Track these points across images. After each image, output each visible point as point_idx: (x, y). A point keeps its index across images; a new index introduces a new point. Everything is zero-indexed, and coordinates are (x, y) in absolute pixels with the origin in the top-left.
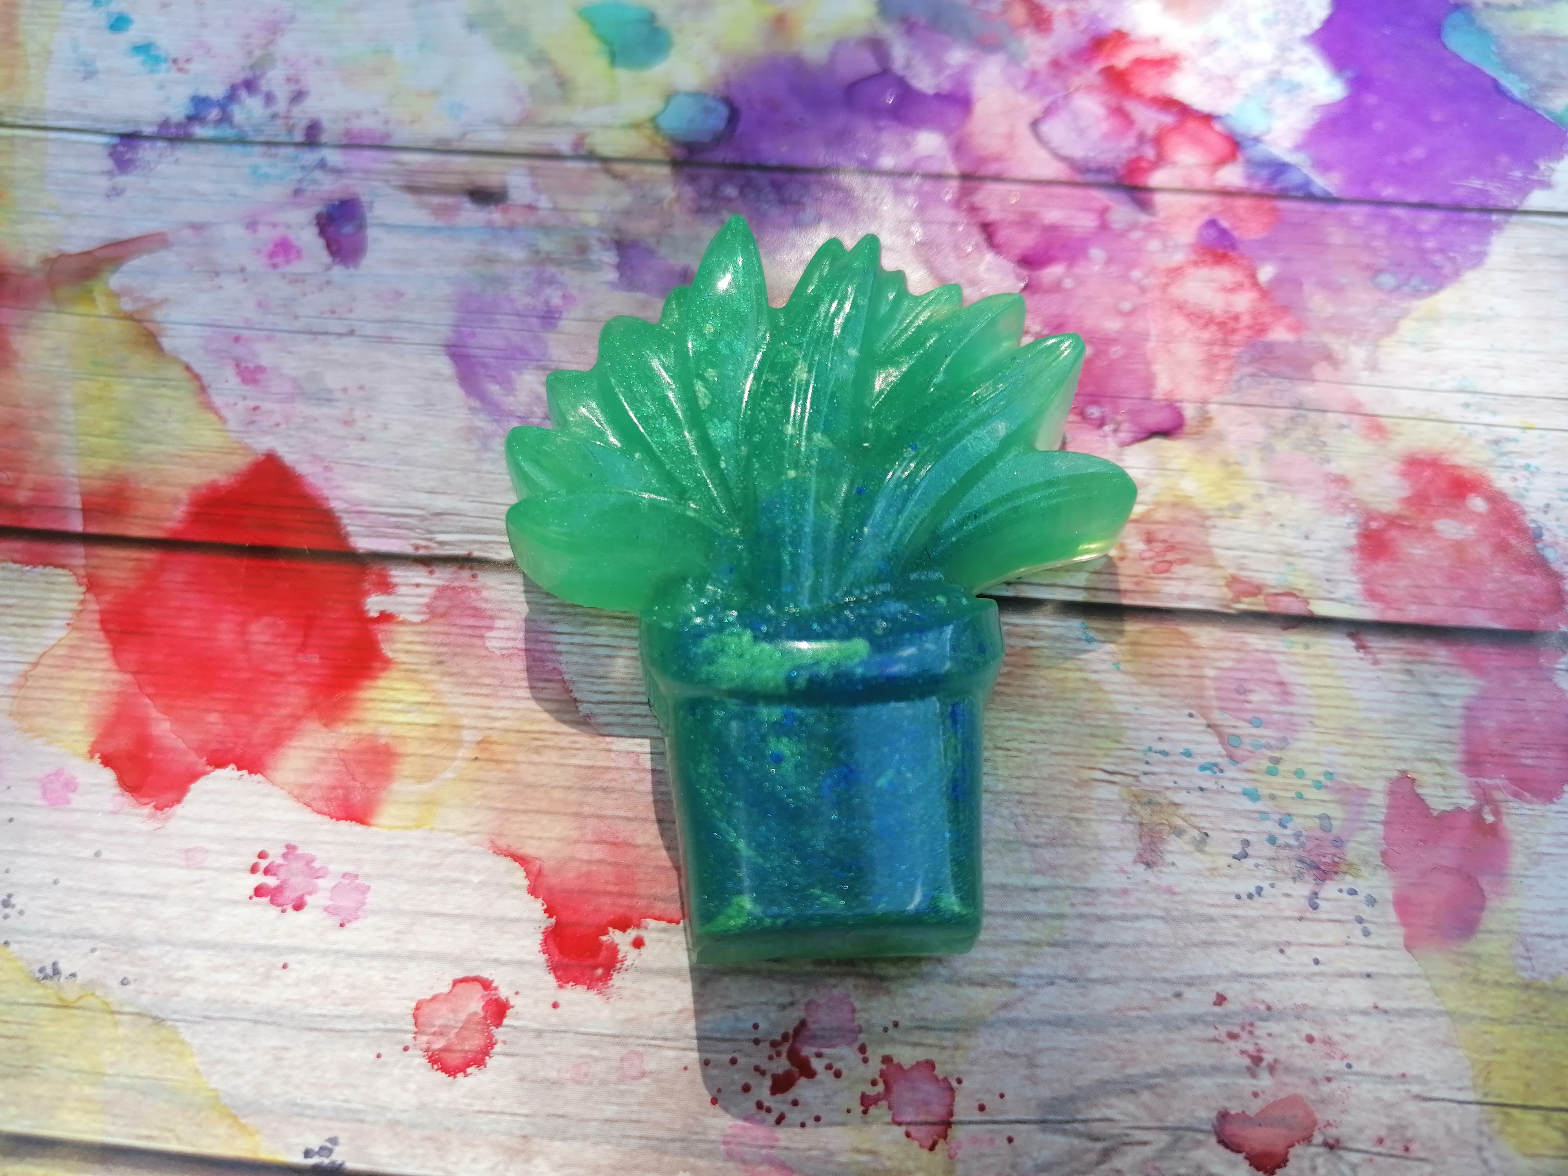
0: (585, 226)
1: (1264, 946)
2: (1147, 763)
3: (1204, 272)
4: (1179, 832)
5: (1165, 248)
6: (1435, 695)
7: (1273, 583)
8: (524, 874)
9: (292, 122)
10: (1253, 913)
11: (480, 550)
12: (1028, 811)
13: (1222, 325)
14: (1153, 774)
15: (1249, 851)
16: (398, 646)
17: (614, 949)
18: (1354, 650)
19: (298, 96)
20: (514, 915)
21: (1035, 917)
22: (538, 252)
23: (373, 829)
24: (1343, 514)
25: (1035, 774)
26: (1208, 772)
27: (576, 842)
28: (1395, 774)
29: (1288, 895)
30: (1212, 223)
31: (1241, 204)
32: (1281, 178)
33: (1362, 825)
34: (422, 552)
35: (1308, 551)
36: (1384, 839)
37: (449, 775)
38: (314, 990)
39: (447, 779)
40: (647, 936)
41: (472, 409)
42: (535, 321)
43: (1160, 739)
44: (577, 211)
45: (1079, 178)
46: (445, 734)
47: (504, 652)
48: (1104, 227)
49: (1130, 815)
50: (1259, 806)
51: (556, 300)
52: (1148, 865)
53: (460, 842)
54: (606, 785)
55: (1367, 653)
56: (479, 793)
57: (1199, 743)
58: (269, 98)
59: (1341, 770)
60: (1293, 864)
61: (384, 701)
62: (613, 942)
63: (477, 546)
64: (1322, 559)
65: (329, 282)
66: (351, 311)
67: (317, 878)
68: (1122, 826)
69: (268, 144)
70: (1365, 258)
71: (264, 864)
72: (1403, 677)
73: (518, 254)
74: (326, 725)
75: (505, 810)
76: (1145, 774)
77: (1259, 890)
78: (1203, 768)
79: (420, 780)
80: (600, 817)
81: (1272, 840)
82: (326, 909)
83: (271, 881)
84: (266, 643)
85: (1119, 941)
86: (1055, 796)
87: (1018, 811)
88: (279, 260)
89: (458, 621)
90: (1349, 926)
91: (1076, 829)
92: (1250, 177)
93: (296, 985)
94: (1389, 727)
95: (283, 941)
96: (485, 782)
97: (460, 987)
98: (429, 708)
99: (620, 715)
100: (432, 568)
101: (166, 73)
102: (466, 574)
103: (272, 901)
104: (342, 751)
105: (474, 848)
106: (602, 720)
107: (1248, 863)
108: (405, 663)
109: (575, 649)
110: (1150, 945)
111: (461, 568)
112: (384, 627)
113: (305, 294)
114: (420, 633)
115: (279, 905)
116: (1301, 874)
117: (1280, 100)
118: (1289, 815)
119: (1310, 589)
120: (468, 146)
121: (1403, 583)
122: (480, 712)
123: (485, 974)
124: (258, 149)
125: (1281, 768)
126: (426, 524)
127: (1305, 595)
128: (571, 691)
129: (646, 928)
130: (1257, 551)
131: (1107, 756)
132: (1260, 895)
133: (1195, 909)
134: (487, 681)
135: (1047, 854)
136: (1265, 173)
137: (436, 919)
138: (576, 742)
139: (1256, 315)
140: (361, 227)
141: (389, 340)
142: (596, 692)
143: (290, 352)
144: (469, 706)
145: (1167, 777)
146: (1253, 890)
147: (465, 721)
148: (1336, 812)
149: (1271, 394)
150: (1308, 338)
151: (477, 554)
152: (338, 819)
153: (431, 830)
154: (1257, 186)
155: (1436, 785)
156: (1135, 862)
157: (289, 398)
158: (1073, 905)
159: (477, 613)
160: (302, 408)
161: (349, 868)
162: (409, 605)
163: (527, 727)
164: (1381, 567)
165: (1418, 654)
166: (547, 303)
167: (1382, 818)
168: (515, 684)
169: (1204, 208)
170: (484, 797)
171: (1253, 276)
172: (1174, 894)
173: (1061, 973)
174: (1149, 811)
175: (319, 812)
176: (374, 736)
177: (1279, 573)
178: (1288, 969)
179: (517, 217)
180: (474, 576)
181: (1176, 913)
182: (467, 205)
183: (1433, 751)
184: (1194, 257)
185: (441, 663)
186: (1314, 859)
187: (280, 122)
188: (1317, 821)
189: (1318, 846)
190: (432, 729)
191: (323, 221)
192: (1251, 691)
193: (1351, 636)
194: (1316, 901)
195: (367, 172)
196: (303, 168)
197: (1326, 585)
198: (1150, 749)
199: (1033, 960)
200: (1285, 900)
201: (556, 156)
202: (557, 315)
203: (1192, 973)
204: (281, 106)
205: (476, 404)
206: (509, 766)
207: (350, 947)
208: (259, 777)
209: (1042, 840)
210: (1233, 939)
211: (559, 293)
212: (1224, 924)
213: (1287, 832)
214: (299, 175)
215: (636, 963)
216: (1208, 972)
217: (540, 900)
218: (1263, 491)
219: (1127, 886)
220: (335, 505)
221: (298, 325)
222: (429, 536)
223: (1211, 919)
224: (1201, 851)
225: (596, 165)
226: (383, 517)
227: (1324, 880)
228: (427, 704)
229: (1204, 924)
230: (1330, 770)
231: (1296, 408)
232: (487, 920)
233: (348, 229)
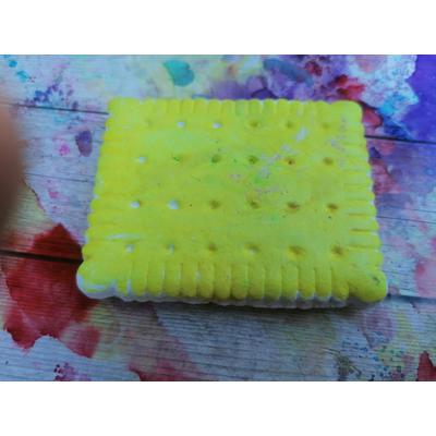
2: (343, 347)
4: (352, 372)
8: (139, 378)
9: (68, 102)
13: (375, 187)
14: (345, 351)
15: (374, 378)
18: (412, 308)
19: (70, 93)
23: (92, 359)
24: (412, 258)
25: (306, 349)
26: (363, 351)
27: (157, 367)
28: (422, 352)
30: (373, 149)
32: (397, 132)
33: (411, 370)
35: (400, 271)
37: (116, 342)
43: (348, 338)
46: (115, 327)
49: (337, 365)
50: (378, 363)
53: (119, 366)
54: (166, 347)
55: (416, 309)
57: (360, 340)
58: (61, 93)
59: (405, 351)
61: (95, 314)
64: (404, 274)
65: (80, 162)
66: (86, 172)
68: (334, 369)
69: (60, 109)
70: (423, 163)
71: (58, 369)
74: (77, 322)
75: (134, 355)
76: (342, 350)
78: (361, 349)
81: (382, 375)
83: (61, 375)
84: (59, 292)
86: (312, 357)
87: (300, 363)
88: (63, 152)
91: (319, 369)
92: (386, 132)
94: (421, 335)
96: (127, 345)
98: (110, 318)
101: (28, 83)
104: (82, 331)
105: (124, 368)
106: (165, 324)
108: (102, 301)
113: (72, 166)
117: (397, 102)
118: (388, 366)
119: (399, 285)
122: (126, 320)
124: (57, 111)
125: (386, 349)
127: (398, 288)
128: (156, 314)
131: (330, 344)
136: (391, 130)
138: (157, 332)
139: (387, 184)
140: (90, 142)
142: (164, 314)
143: (67, 187)
144: (123, 318)
145: (349, 352)
147: (122, 323)
148: (402, 365)
149: (390, 213)
150: (403, 193)
152: (81, 355)
154: (388, 135)
157: (66, 204)
160: (70, 208)
161: (84, 372)
163: (142, 326)
167: (417, 367)
168: (138, 311)
169: (370, 143)
170: (127, 350)
171: (386, 169)
174: (343, 364)
175: (76, 352)
176: (92, 327)
187: (64, 101)
188: (396, 368)
189: (396, 377)
190: (110, 325)
191: (78, 139)
192: (378, 322)
193: (411, 303)
195: (92, 121)
196: (72, 119)
197: (405, 284)
198: (344, 342)
204: (65, 96)
206: (135, 340)
208: (56, 339)
213: (387, 372)
214: (70, 121)
221: (69, 177)
224: (358, 378)
230: (402, 350)
231: (398, 219)
233: (86, 142)
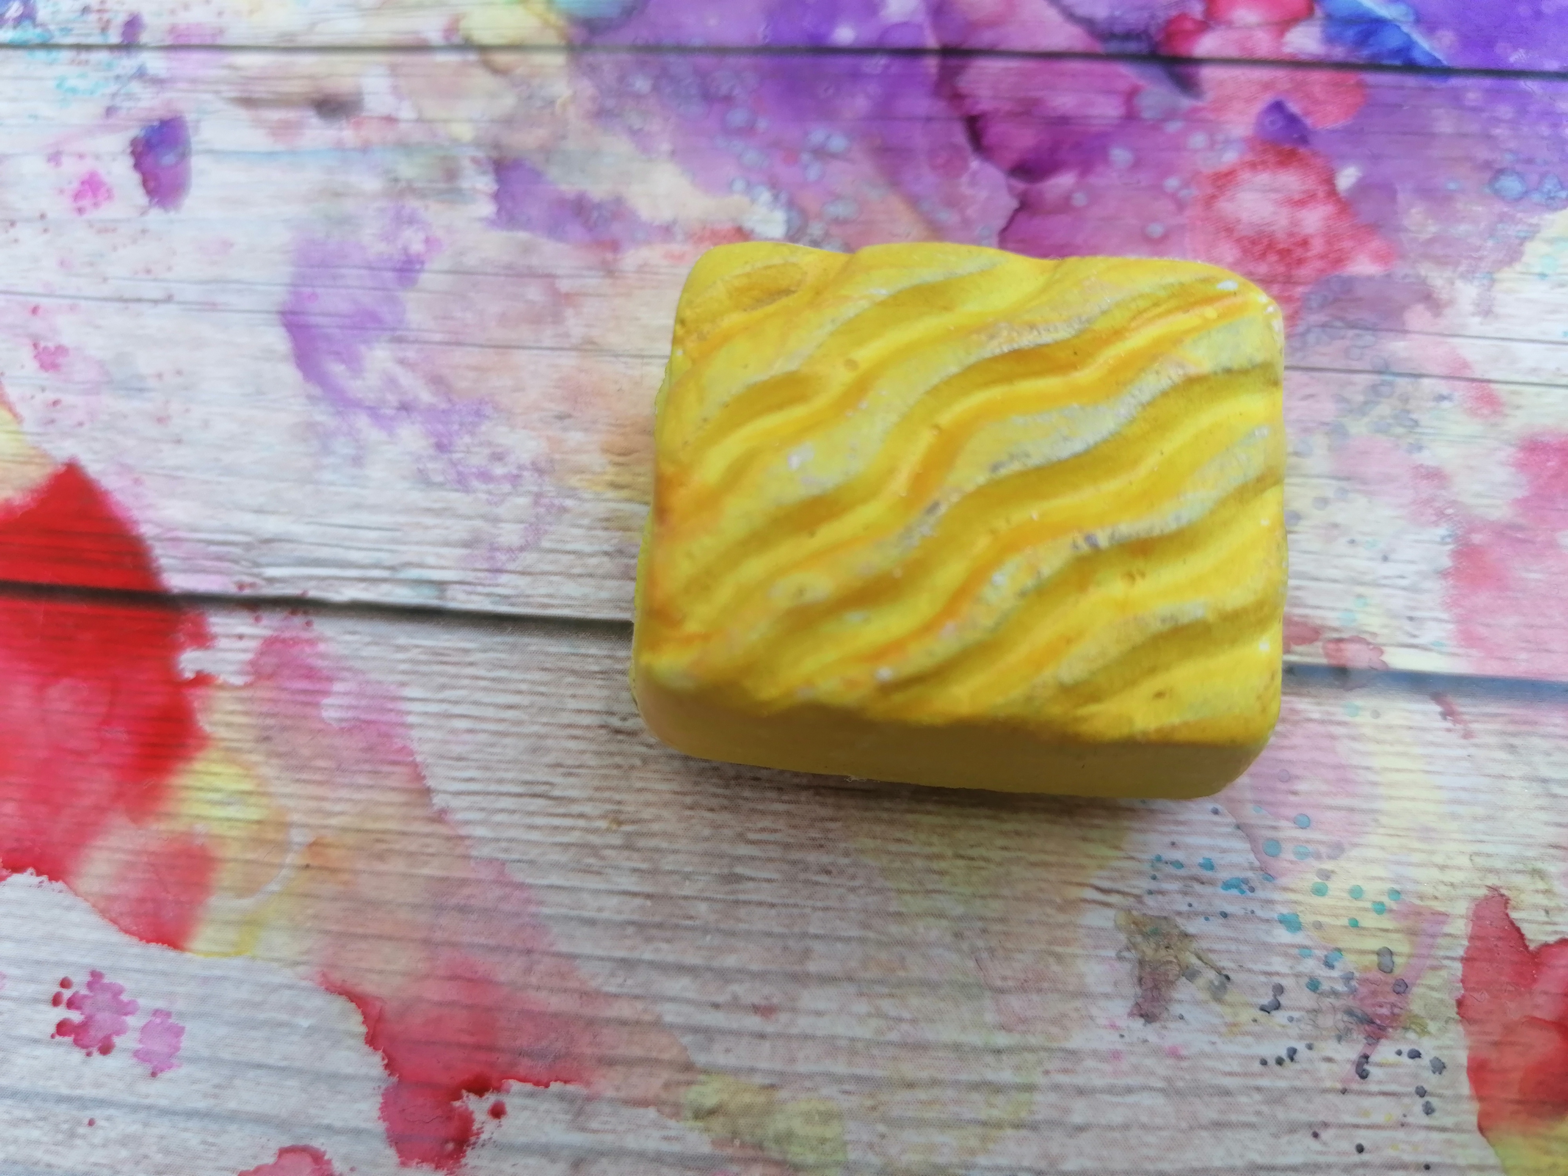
0: (456, 142)
1: (1293, 1128)
2: (1154, 878)
3: (1263, 178)
4: (1191, 974)
5: (1212, 145)
6: (1545, 781)
7: (1336, 624)
8: (360, 1018)
9: (106, 16)
10: (1282, 1084)
11: (317, 588)
12: (994, 943)
13: (1284, 254)
14: (1162, 893)
15: (1283, 1000)
16: (217, 717)
17: (467, 1120)
18: (1439, 717)
20: (350, 1070)
21: (997, 1089)
22: (396, 180)
23: (188, 955)
24: (1436, 524)
25: (1006, 892)
26: (1235, 892)
27: (427, 977)
28: (1482, 892)
29: (1329, 1060)
30: (1278, 107)
31: (1318, 77)
32: (1371, 41)
33: (1435, 963)
34: (247, 592)
35: (1386, 577)
36: (1462, 981)
37: (274, 887)
38: (124, 1153)
39: (273, 893)
40: (511, 1102)
41: (311, 398)
42: (389, 275)
43: (1173, 844)
44: (446, 121)
45: (1099, 48)
46: (271, 835)
47: (344, 725)
48: (1131, 116)
49: (1128, 949)
50: (1299, 938)
51: (417, 247)
52: (1148, 1017)
53: (286, 975)
54: (462, 902)
55: (1455, 722)
56: (310, 911)
57: (1224, 851)
59: (1410, 887)
60: (1339, 1016)
61: (200, 789)
62: (467, 1109)
63: (313, 583)
64: (1404, 589)
65: (144, 231)
66: (170, 269)
67: (126, 1014)
68: (1118, 965)
69: (79, 47)
70: (1482, 153)
71: (67, 994)
72: (1502, 755)
73: (372, 184)
74: (134, 820)
75: (340, 935)
76: (1150, 892)
77: (1292, 1053)
78: (1227, 885)
79: (242, 892)
80: (454, 945)
81: (1314, 985)
82: (136, 1054)
83: (76, 1017)
84: (66, 712)
85: (1103, 1121)
86: (1030, 923)
87: (980, 943)
88: (86, 203)
89: (288, 684)
90: (1406, 1100)
91: (1055, 968)
92: (1330, 40)
93: (104, 1146)
94: (1480, 826)
95: (88, 1092)
96: (317, 897)
97: (289, 1159)
98: (253, 800)
99: (482, 809)
100: (260, 613)
102: (298, 620)
103: (77, 1043)
104: (153, 853)
105: (304, 983)
106: (460, 816)
107: (1280, 1017)
108: (223, 740)
109: (431, 722)
110: (1144, 1127)
111: (294, 612)
112: (200, 692)
113: (115, 249)
114: (242, 700)
115: (84, 1047)
116: (1348, 1031)
118: (1339, 950)
119: (1385, 631)
120: (316, 39)
121: (1512, 620)
122: (313, 804)
123: (318, 1143)
124: (65, 55)
125: (1330, 884)
126: (253, 554)
127: (1379, 640)
128: (424, 778)
129: (508, 1091)
130: (1317, 579)
131: (1101, 867)
132: (1292, 1059)
133: (1206, 1078)
134: (321, 763)
135: (1016, 1003)
136: (1351, 33)
137: (259, 1072)
138: (427, 846)
139: (1331, 238)
140: (184, 156)
141: (212, 307)
142: (454, 779)
143: (98, 327)
144: (299, 797)
145: (1179, 897)
146: (1283, 1054)
147: (295, 817)
148: (1401, 946)
149: (1347, 352)
150: (1401, 269)
151: (314, 593)
152: (149, 941)
153: (254, 958)
154: (1339, 53)
155: (1536, 907)
156: (1131, 1015)
157: (93, 389)
158: (1047, 1072)
159: (310, 674)
160: (111, 402)
161: (160, 1004)
162: (230, 663)
163: (370, 825)
164: (1483, 598)
165: (1525, 723)
166: (405, 250)
167: (1461, 952)
168: (355, 768)
169: (1267, 86)
170: (315, 917)
171: (1329, 181)
172: (1180, 1058)
173: (1026, 1163)
174: (1153, 946)
175: (127, 931)
176: (189, 835)
177: (1346, 610)
178: (1321, 1159)
179: (372, 132)
180: (309, 624)
181: (1180, 1084)
182: (313, 120)
183: (1535, 859)
184: (1249, 157)
185: (267, 739)
186: (1369, 1010)
187: (93, 17)
188: (1375, 958)
189: (1374, 993)
190: (255, 827)
191: (140, 149)
192: (1297, 777)
193: (1437, 698)
194: (1367, 1067)
195: (194, 81)
196: (118, 77)
197: (1408, 626)
198: (1159, 859)
199: (991, 1146)
200: (1324, 1067)
201: (422, 48)
202: (418, 267)
203: (1196, 1164)
205: (317, 391)
206: (346, 877)
207: (163, 1103)
208: (59, 885)
209: (1011, 983)
210: (1253, 1119)
211: (421, 236)
212: (1243, 1099)
213: (1335, 974)
214: (113, 87)
215: (495, 1136)
216: (1218, 1163)
217: (380, 1053)
218: (1330, 493)
219: (1119, 1047)
220: (146, 530)
221: (106, 290)
222: (256, 570)
223: (1226, 1092)
224: (1218, 1000)
225: (472, 57)
226: (201, 545)
227: (1378, 1039)
228: (250, 793)
229: (1216, 1099)
230: (1397, 887)
231: (1380, 372)
232: (318, 1077)
233: (168, 159)
